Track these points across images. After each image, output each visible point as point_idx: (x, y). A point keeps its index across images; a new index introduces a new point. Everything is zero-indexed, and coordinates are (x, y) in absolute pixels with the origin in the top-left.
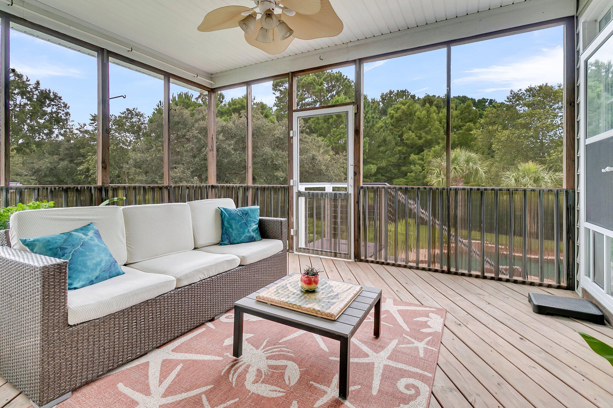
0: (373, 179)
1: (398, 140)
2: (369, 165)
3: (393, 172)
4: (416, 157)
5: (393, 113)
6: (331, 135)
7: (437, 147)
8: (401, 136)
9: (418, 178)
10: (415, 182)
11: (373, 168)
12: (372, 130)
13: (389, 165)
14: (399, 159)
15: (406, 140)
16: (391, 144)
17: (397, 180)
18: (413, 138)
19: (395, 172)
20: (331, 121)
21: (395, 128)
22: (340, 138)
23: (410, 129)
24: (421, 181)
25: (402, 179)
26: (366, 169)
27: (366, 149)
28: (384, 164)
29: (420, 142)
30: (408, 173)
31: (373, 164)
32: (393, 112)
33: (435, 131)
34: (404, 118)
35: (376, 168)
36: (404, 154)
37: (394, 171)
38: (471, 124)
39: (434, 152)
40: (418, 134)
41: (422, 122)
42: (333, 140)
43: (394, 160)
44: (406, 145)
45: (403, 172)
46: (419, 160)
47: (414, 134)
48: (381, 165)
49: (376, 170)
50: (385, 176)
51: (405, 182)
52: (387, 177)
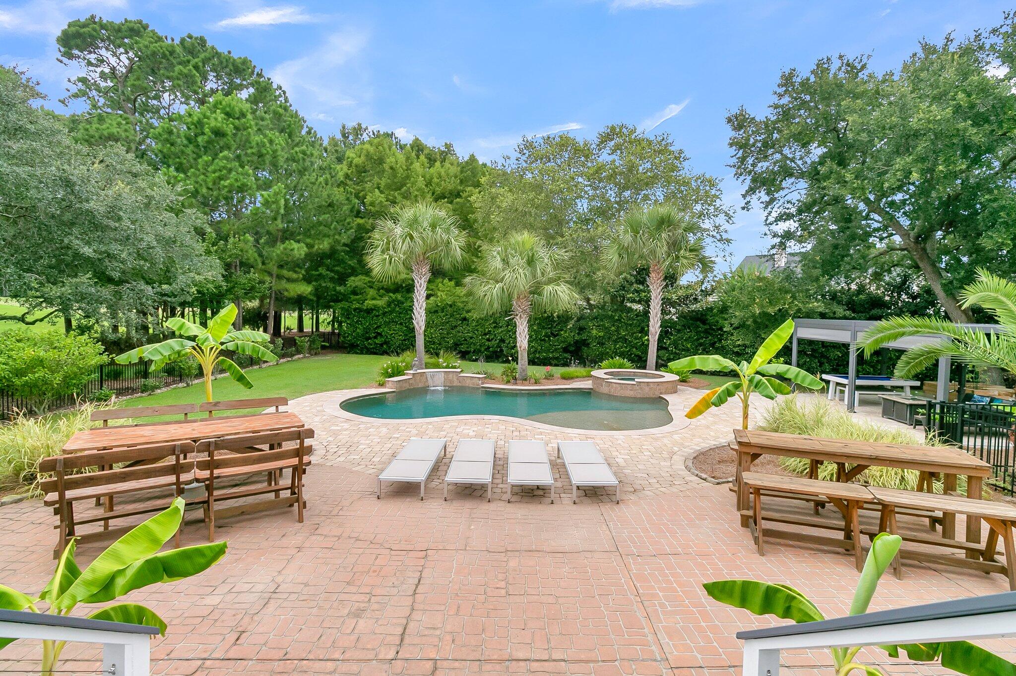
1: (355, 204)
2: (288, 242)
8: (362, 198)
11: (297, 248)
15: (370, 205)
16: (341, 210)
21: (355, 184)
23: (377, 187)
25: (362, 277)
26: (282, 249)
34: (369, 167)
35: (305, 249)
40: (390, 197)
41: (397, 177)
43: (345, 239)
49: (304, 253)
50: (332, 271)
51: (369, 282)
52: (337, 272)
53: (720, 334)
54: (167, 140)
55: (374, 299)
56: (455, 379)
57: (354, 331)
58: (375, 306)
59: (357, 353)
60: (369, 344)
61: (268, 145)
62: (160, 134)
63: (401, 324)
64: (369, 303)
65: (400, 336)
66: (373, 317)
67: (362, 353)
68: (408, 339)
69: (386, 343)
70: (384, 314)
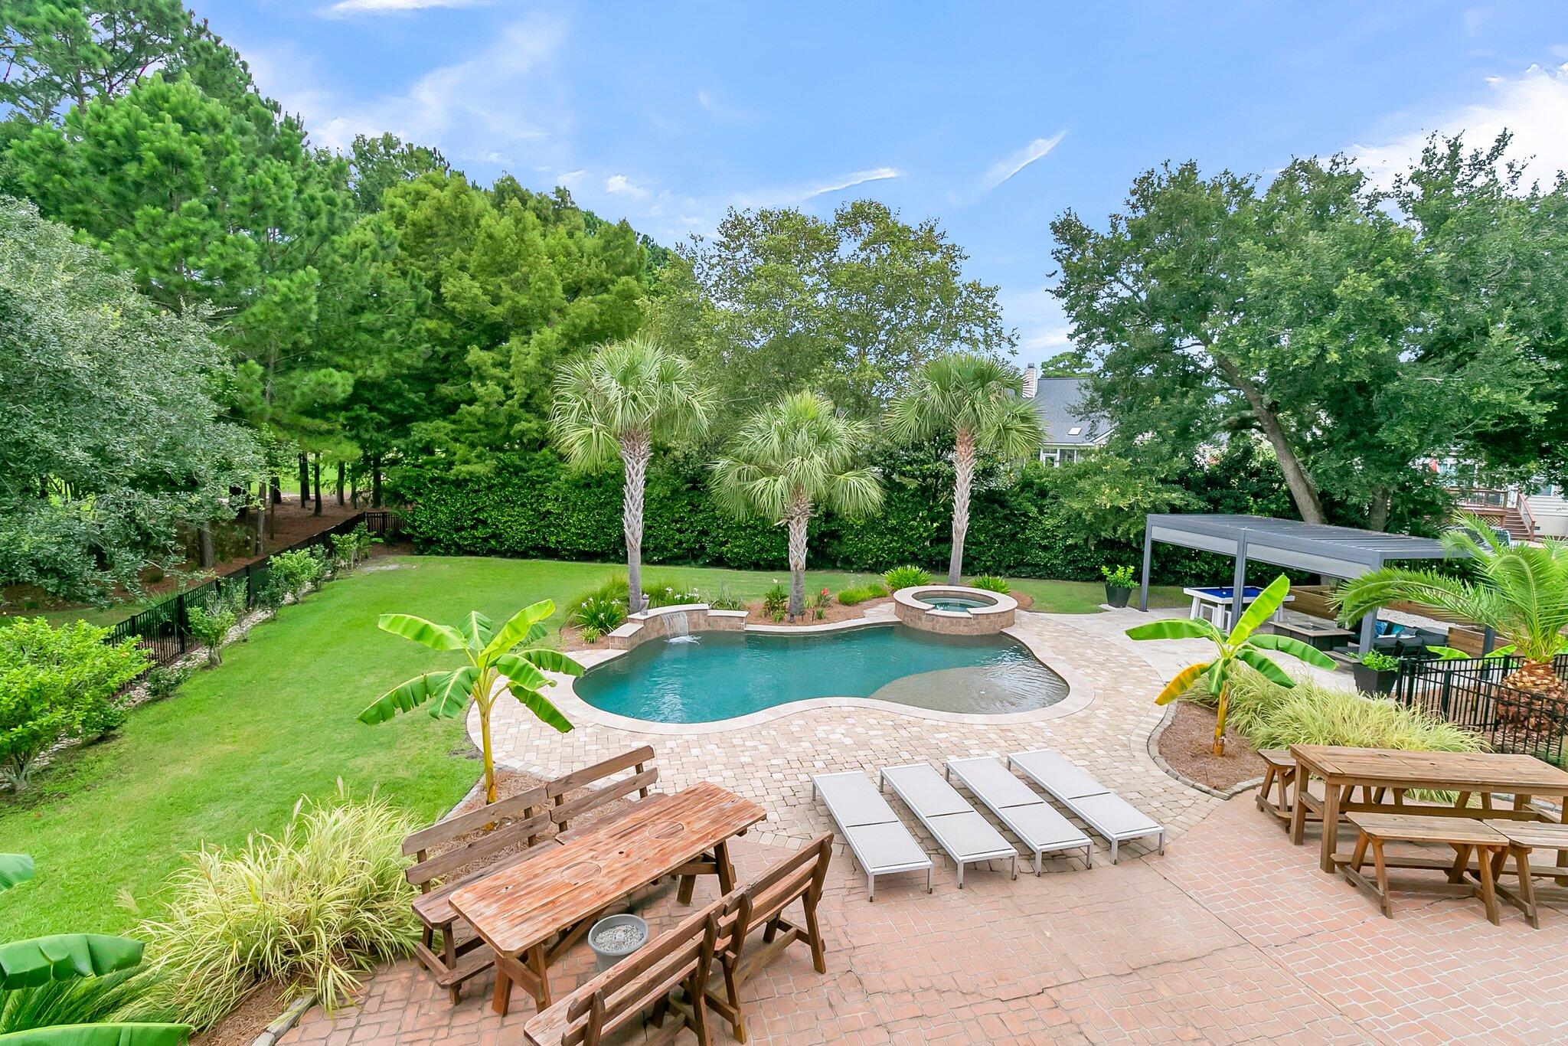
0: (341, 419)
1: (427, 298)
2: (323, 371)
3: (410, 401)
4: (487, 356)
5: (401, 207)
6: (138, 235)
7: (547, 331)
8: (435, 284)
9: (491, 420)
10: (483, 434)
11: (340, 381)
12: (326, 246)
13: (396, 377)
14: (429, 359)
15: (453, 300)
16: (400, 307)
17: (424, 425)
18: (476, 295)
19: (417, 400)
20: (131, 170)
21: (411, 256)
22: (187, 252)
23: (463, 268)
24: (502, 431)
25: (440, 423)
26: (312, 384)
27: (310, 310)
28: (378, 370)
29: (498, 312)
30: (462, 406)
31: (338, 367)
32: (399, 201)
33: (542, 285)
34: (442, 228)
35: (351, 381)
36: (443, 342)
37: (412, 396)
38: (631, 281)
39: (541, 344)
40: (489, 287)
41: (501, 252)
42: (150, 254)
43: (414, 358)
44: (451, 315)
45: (441, 400)
46: (494, 365)
47: (478, 285)
48: (369, 372)
49: (350, 390)
50: (380, 411)
51: (453, 431)
52: (389, 414)
53: (1023, 522)
54: (51, 165)
55: (467, 462)
56: (702, 621)
57: (431, 518)
58: (471, 473)
59: (438, 554)
60: (461, 537)
61: (273, 189)
62: (36, 153)
63: (523, 505)
64: (460, 470)
65: (521, 525)
66: (468, 494)
67: (447, 553)
68: (538, 531)
69: (493, 536)
70: (490, 487)
